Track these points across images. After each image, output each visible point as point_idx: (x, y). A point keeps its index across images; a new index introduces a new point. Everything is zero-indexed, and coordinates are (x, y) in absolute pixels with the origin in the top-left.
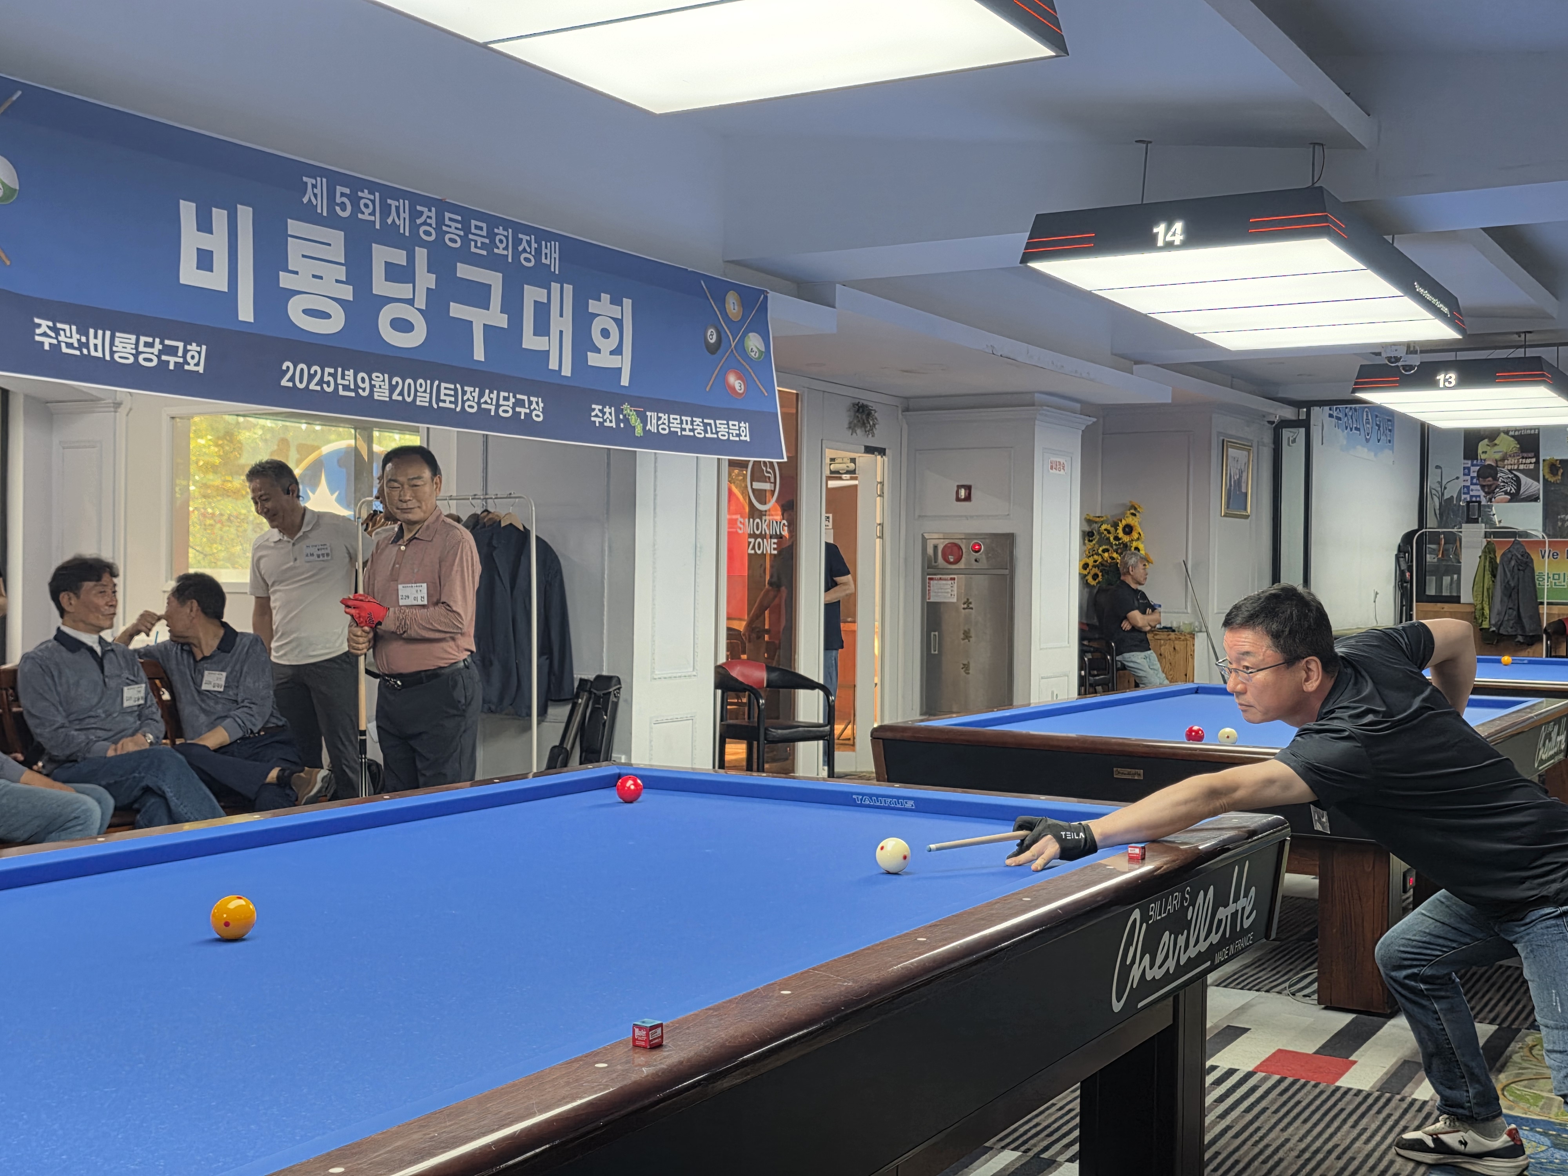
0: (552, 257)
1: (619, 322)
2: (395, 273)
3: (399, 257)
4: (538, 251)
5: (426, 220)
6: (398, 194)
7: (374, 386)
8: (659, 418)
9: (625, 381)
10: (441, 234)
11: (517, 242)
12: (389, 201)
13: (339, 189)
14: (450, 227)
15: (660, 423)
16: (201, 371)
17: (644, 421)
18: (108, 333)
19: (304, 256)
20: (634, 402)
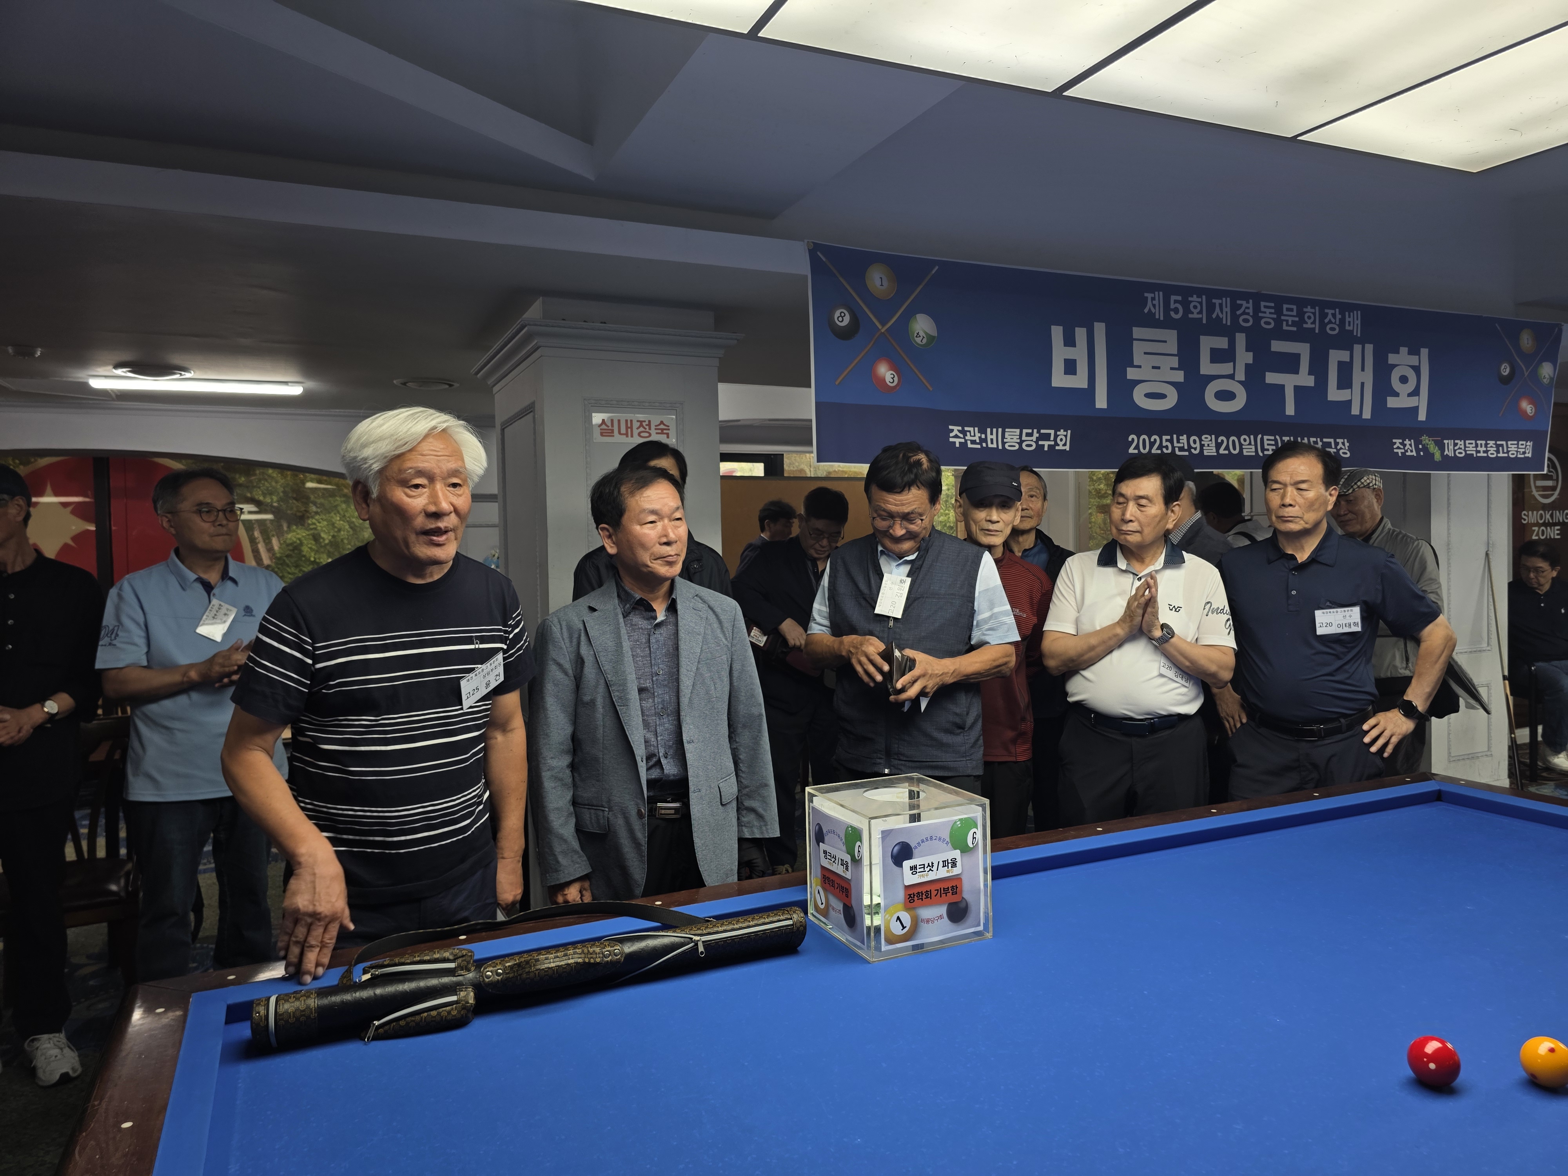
0: (1354, 323)
1: (1417, 369)
2: (1218, 356)
3: (1222, 343)
4: (1342, 321)
5: (1245, 310)
6: (1220, 294)
7: (1204, 445)
8: (1455, 445)
9: (1422, 416)
10: (1257, 319)
11: (1323, 316)
12: (1214, 301)
13: (1173, 298)
14: (1265, 312)
15: (1456, 448)
16: (1068, 449)
17: (1442, 448)
18: (1000, 430)
19: (1145, 353)
20: (1431, 433)
